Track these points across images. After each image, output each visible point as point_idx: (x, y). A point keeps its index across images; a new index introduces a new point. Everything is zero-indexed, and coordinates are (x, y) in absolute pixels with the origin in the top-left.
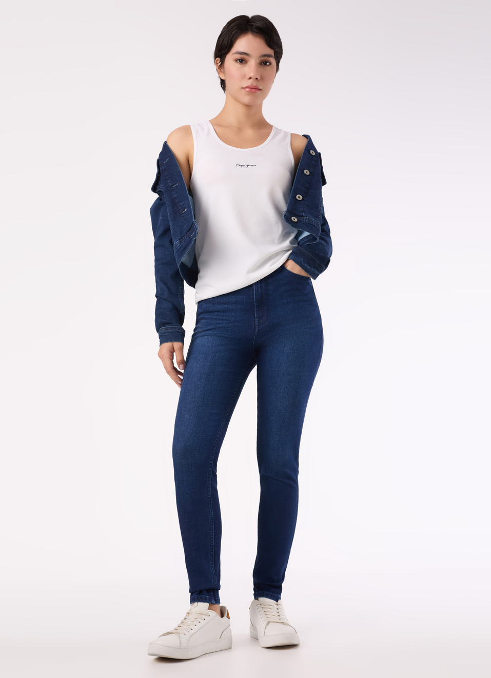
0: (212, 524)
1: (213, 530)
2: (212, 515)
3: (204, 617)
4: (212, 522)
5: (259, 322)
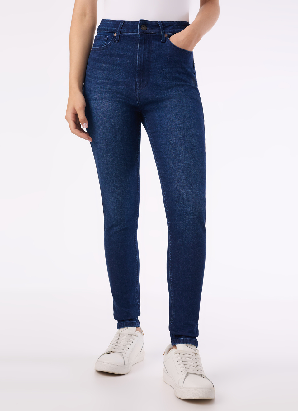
0: (137, 265)
1: (137, 269)
3: (134, 337)
5: (139, 86)
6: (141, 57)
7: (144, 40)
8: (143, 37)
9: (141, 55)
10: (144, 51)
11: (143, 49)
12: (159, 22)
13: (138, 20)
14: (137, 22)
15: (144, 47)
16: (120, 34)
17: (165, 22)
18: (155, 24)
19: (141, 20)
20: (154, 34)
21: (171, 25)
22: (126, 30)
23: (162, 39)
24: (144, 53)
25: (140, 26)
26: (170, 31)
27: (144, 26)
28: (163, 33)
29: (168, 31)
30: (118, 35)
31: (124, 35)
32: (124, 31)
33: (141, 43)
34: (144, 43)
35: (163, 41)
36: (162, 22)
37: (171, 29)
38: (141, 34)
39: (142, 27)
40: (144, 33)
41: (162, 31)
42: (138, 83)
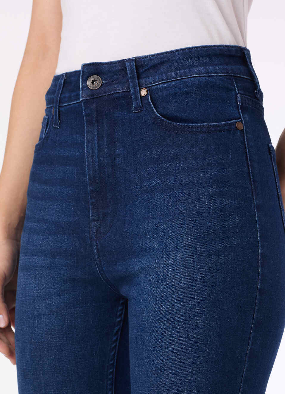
5: (97, 231)
6: (92, 157)
7: (94, 115)
8: (92, 107)
9: (93, 152)
10: (98, 140)
11: (96, 136)
12: (129, 60)
13: (79, 68)
14: (76, 73)
15: (98, 131)
16: (59, 107)
17: (145, 57)
18: (118, 68)
19: (84, 66)
20: (117, 95)
21: (162, 63)
22: (67, 95)
23: (134, 104)
24: (99, 147)
25: (85, 81)
26: (157, 77)
27: (95, 77)
28: (134, 86)
29: (151, 78)
30: (56, 111)
31: (66, 108)
32: (65, 97)
33: (90, 123)
34: (98, 121)
35: (136, 108)
36: (136, 59)
37: (161, 73)
38: (86, 102)
39: (89, 82)
40: (94, 96)
41: (132, 82)
42: (94, 224)
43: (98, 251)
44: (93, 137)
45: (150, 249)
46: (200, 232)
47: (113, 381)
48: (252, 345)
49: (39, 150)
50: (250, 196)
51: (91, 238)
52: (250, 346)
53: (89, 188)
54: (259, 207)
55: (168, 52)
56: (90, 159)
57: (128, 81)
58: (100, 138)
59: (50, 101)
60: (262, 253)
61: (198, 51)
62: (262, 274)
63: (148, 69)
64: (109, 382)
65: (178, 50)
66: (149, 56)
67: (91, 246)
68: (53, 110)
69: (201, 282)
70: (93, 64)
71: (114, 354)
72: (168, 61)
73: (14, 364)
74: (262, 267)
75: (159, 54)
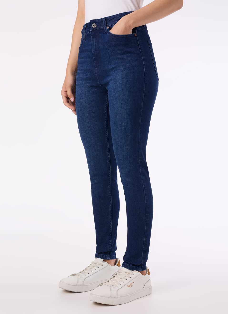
0: (111, 212)
1: (111, 215)
2: (111, 206)
3: (99, 266)
4: (111, 210)
5: (97, 71)
7: (94, 35)
8: (93, 33)
9: (94, 47)
13: (89, 22)
15: (95, 40)
16: (85, 34)
18: (100, 21)
19: (91, 21)
20: (100, 29)
21: (113, 19)
22: (87, 30)
23: (105, 31)
24: (95, 45)
25: (91, 25)
26: (112, 23)
27: (94, 24)
28: (105, 26)
29: (110, 23)
30: (84, 36)
31: (87, 34)
32: (86, 31)
33: (93, 38)
34: (95, 37)
35: (105, 32)
36: (106, 18)
37: (113, 22)
38: (92, 31)
39: (92, 26)
40: (94, 30)
41: (104, 25)
42: (96, 69)
43: (98, 77)
44: (94, 42)
45: (112, 74)
46: (126, 67)
47: (106, 118)
48: (144, 100)
49: (80, 48)
50: (141, 56)
51: (96, 73)
52: (143, 101)
53: (94, 58)
54: (144, 59)
55: (115, 15)
56: (93, 49)
57: (103, 25)
58: (96, 42)
59: (82, 33)
60: (145, 73)
61: (124, 14)
62: (146, 79)
63: (109, 21)
64: (105, 118)
65: (118, 14)
66: (110, 17)
67: (96, 76)
68: (83, 35)
69: (127, 82)
70: (93, 20)
71: (106, 109)
72: (115, 18)
73: (76, 115)
74: (146, 77)
75: (112, 16)
